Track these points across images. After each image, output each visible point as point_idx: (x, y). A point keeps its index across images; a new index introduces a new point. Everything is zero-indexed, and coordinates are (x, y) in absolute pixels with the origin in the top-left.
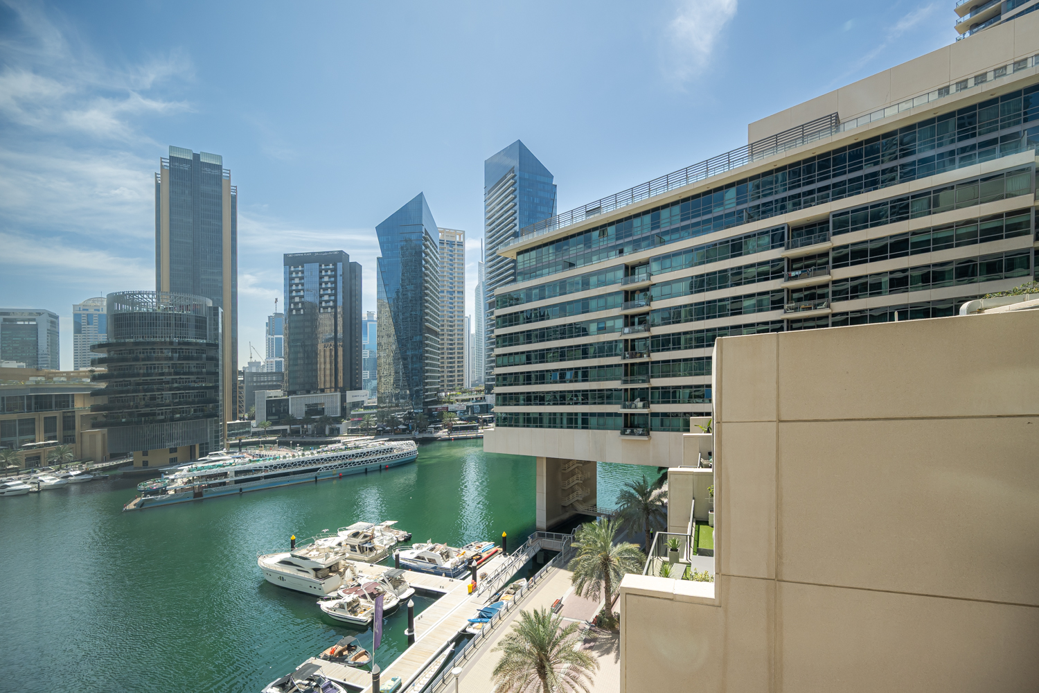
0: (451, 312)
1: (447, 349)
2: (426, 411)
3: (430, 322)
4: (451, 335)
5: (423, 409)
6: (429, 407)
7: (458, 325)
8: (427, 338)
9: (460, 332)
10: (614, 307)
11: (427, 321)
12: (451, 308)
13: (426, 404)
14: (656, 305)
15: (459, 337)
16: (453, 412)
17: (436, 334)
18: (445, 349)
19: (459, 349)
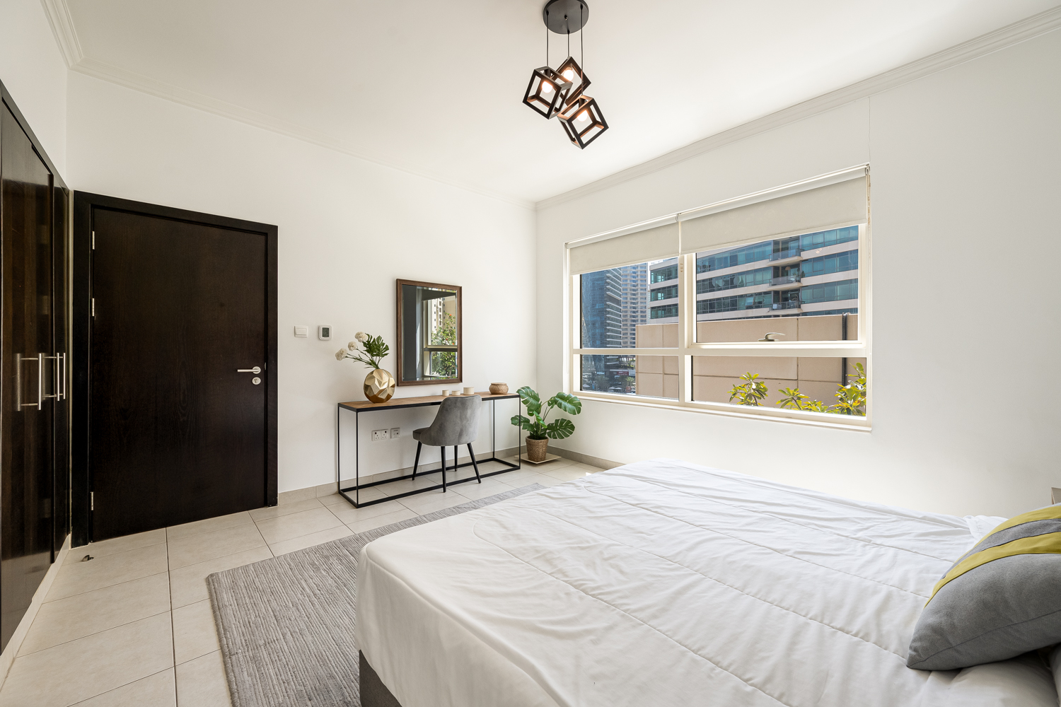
0: (634, 281)
1: (631, 316)
2: (608, 374)
3: (612, 291)
4: (634, 303)
5: (605, 372)
6: (611, 370)
7: (641, 294)
8: (609, 306)
9: (643, 301)
10: (763, 282)
11: (609, 290)
12: (634, 277)
13: (607, 367)
14: (807, 281)
15: (642, 305)
16: (631, 377)
17: (618, 302)
18: (629, 316)
19: (642, 316)
